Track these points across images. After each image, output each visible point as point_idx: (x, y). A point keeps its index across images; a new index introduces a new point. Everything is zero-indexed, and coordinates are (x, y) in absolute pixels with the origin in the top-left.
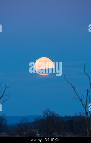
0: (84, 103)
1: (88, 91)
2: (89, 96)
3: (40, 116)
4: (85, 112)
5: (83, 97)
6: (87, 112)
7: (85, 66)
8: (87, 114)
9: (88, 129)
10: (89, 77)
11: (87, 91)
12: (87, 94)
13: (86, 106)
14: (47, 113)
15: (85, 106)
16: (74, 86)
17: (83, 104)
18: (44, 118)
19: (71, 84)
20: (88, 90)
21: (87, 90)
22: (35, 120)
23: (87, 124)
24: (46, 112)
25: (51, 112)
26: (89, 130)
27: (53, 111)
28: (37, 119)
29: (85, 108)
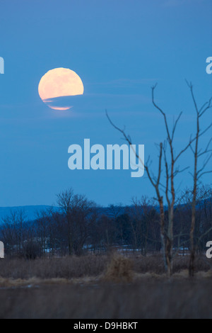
0: (153, 174)
1: (161, 147)
2: (165, 159)
3: (52, 207)
4: (156, 196)
5: (151, 162)
6: (161, 195)
7: (153, 89)
8: (160, 200)
9: (162, 236)
10: (164, 114)
11: (159, 147)
12: (159, 155)
13: (158, 183)
14: (68, 199)
15: (155, 183)
16: (129, 136)
17: (151, 176)
18: (61, 211)
19: (122, 132)
20: (161, 144)
21: (159, 144)
22: (41, 216)
23: (161, 224)
24: (66, 198)
25: (76, 197)
26: (166, 237)
27: (80, 196)
28: (43, 213)
29: (156, 187)
